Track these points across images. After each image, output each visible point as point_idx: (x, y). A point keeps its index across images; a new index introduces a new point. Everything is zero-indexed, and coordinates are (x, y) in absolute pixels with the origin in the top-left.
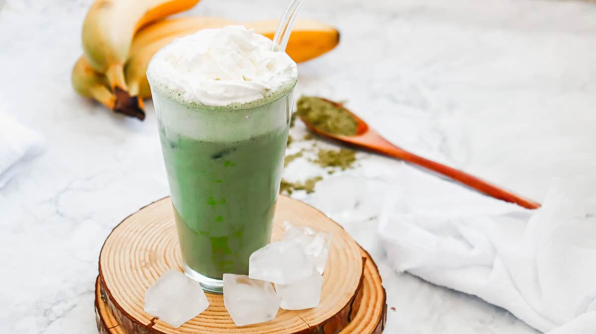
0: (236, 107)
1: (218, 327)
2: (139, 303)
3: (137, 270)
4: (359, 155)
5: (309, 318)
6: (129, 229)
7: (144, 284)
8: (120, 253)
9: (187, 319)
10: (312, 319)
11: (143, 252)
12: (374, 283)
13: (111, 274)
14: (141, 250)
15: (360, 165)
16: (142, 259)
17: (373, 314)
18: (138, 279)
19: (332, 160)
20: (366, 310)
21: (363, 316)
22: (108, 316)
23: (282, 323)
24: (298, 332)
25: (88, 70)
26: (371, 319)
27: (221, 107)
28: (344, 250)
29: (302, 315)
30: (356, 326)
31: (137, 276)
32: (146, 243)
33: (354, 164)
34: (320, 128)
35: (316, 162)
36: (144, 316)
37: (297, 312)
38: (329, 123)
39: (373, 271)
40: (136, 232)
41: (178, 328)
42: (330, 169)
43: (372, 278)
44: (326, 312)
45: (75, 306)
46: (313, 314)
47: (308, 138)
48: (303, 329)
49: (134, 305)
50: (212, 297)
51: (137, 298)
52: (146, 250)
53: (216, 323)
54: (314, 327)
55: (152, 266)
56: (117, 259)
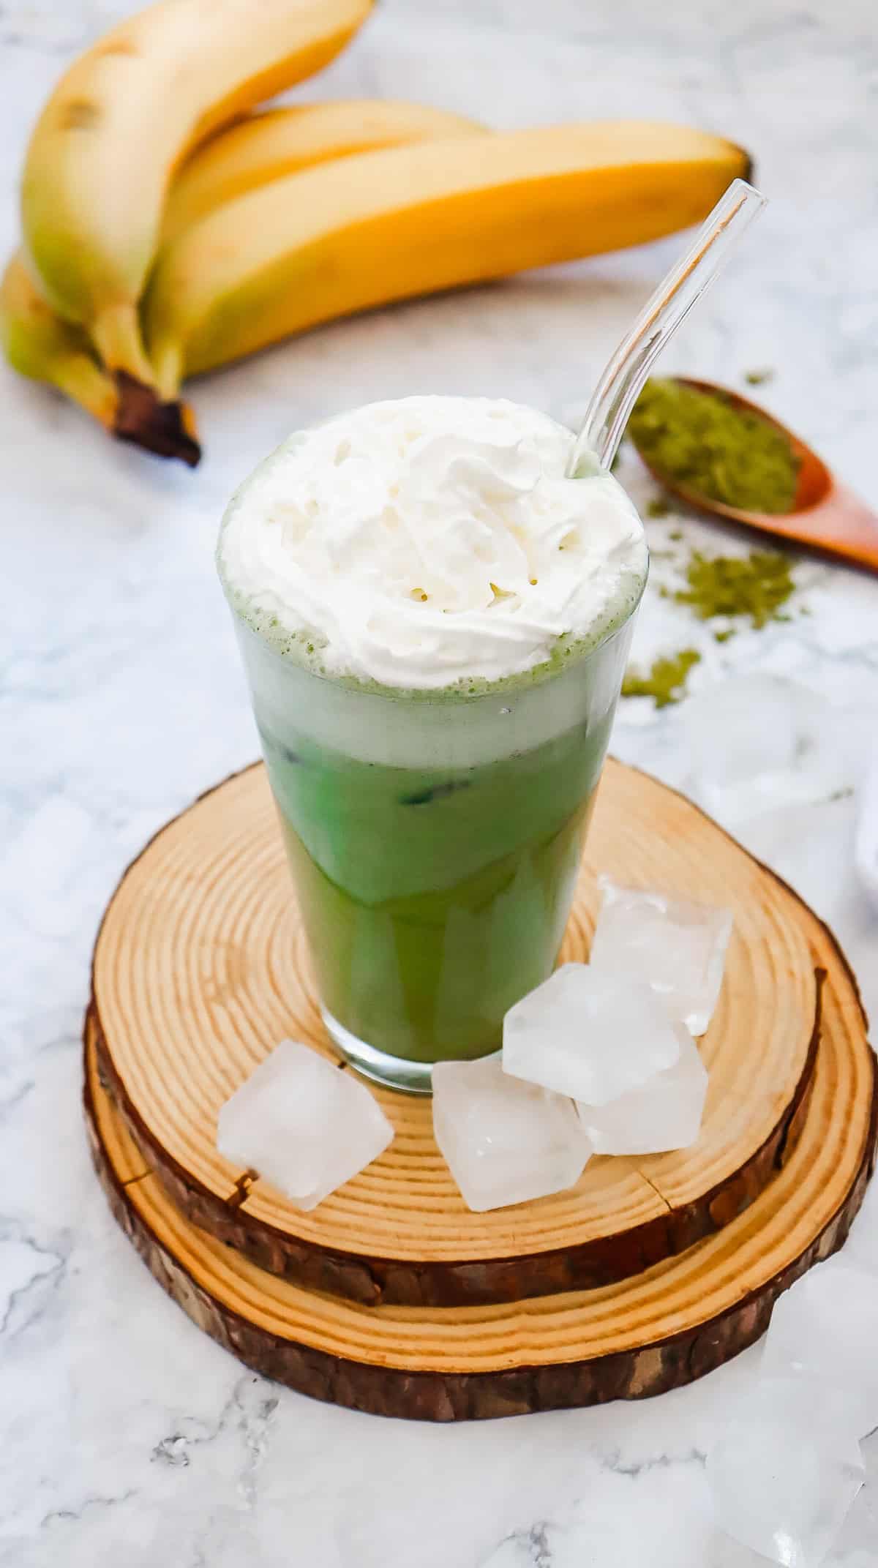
0: (472, 691)
1: (420, 1209)
2: (204, 1125)
3: (194, 1010)
4: (802, 573)
5: (669, 1179)
6: (167, 869)
7: (215, 1061)
8: (146, 952)
9: (338, 1181)
10: (678, 1184)
11: (208, 951)
12: (847, 1035)
13: (127, 1026)
14: (203, 942)
15: (804, 612)
16: (207, 973)
17: (843, 1141)
18: (199, 1045)
19: (726, 596)
20: (825, 1130)
21: (817, 1150)
22: (122, 1144)
23: (594, 1197)
24: (640, 1227)
25: (37, 306)
26: (838, 1160)
27: (431, 692)
28: (765, 943)
29: (649, 1170)
30: (798, 1182)
31: (194, 1032)
32: (217, 918)
33: (790, 607)
34: (694, 490)
35: (681, 598)
36: (217, 1166)
37: (636, 1160)
38: (719, 471)
39: (845, 995)
40: (189, 878)
41: (313, 1211)
42: (720, 624)
43: (841, 1020)
44: (713, 1161)
45: (28, 1086)
46: (680, 1164)
47: (658, 510)
48: (653, 1215)
49: (189, 1131)
50: (400, 1105)
51: (198, 1106)
52: (217, 941)
53: (414, 1194)
54: (682, 1211)
55: (236, 997)
56: (139, 974)
